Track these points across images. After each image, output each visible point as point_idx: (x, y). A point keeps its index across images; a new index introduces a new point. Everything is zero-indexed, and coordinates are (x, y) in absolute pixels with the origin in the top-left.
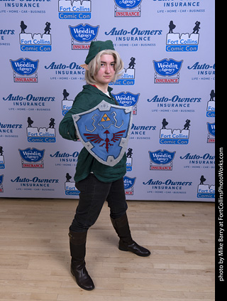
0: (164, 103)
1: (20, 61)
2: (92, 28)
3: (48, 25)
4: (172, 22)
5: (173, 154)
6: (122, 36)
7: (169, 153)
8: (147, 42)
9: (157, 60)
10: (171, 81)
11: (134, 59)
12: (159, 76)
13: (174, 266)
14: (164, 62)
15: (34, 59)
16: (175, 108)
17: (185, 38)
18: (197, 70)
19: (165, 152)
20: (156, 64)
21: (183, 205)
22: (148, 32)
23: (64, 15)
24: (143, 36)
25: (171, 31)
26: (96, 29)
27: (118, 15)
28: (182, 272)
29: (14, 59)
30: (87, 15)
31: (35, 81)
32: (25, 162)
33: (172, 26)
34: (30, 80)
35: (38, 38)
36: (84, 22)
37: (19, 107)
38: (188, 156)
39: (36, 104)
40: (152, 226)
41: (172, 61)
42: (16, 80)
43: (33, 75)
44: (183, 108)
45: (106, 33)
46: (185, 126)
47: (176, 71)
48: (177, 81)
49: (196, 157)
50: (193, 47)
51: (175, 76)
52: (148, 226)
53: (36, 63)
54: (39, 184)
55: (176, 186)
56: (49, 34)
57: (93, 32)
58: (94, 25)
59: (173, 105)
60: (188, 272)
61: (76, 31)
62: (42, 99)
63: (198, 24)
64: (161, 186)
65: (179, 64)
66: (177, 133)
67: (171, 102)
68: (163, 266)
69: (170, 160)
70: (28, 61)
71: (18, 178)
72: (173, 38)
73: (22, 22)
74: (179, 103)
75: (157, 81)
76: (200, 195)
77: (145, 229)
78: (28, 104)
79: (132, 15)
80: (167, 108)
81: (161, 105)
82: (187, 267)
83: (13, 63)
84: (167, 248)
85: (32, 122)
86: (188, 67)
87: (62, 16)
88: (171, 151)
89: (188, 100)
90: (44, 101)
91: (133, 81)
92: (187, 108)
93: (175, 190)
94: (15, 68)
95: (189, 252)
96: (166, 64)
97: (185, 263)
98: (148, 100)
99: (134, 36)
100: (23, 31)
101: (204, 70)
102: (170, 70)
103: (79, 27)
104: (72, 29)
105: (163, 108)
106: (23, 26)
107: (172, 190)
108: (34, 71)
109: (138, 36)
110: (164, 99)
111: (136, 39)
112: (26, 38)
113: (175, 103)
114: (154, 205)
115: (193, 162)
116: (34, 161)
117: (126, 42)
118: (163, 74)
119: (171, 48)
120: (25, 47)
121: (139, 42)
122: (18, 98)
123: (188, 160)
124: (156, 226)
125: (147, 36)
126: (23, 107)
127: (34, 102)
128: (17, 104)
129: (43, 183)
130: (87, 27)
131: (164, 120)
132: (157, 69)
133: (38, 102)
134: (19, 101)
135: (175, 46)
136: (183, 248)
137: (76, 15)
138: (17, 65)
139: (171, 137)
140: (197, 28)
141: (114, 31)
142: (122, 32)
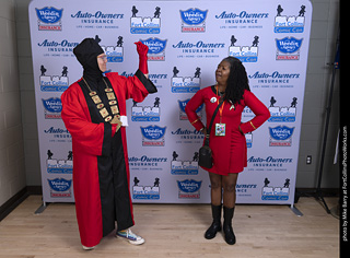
2: (161, 42)
3: (121, 38)
6: (188, 48)
11: (200, 69)
17: (246, 50)
18: (257, 79)
21: (248, 207)
22: (212, 45)
23: (135, 30)
24: (207, 48)
25: (233, 45)
26: (164, 43)
27: (184, 30)
30: (157, 30)
33: (233, 40)
35: (111, 50)
36: (153, 36)
38: (252, 159)
45: (173, 46)
49: (259, 160)
50: (253, 59)
55: (241, 188)
56: (121, 46)
57: (161, 44)
58: (163, 39)
63: (257, 38)
72: (235, 50)
73: (97, 36)
76: (265, 198)
79: (197, 30)
86: (250, 76)
92: (249, 114)
93: (240, 193)
99: (200, 49)
101: (264, 79)
103: (149, 40)
107: (238, 193)
109: (203, 49)
111: (201, 51)
115: (257, 165)
117: (192, 54)
121: (204, 54)
123: (253, 163)
125: (211, 48)
130: (157, 40)
136: (251, 244)
137: (147, 30)
140: (256, 42)
141: (180, 45)
142: (189, 45)
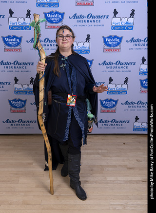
0: (110, 66)
1: (9, 37)
2: (60, 14)
3: (29, 11)
4: (115, 10)
5: (116, 102)
6: (81, 19)
7: (114, 101)
8: (98, 24)
9: (105, 36)
10: (115, 51)
11: (89, 35)
12: (107, 47)
13: (121, 178)
14: (110, 37)
15: (19, 36)
16: (118, 69)
17: (124, 20)
18: (133, 43)
19: (111, 100)
20: (104, 39)
22: (99, 17)
24: (96, 19)
25: (115, 16)
26: (62, 15)
27: (78, 4)
28: (126, 182)
29: (4, 36)
30: (56, 4)
31: (20, 51)
32: (13, 109)
34: (16, 51)
35: (21, 21)
36: (54, 9)
37: (8, 69)
38: (127, 103)
39: (20, 68)
40: (103, 151)
41: (115, 37)
42: (6, 50)
43: (18, 47)
44: (123, 69)
45: (70, 17)
46: (125, 82)
47: (119, 44)
48: (119, 51)
49: (132, 103)
50: (130, 27)
51: (118, 47)
52: (100, 151)
53: (20, 39)
54: (23, 124)
55: (118, 123)
56: (29, 18)
57: (60, 16)
58: (61, 12)
59: (116, 67)
60: (131, 182)
61: (49, 16)
62: (24, 64)
63: (133, 11)
64: (108, 123)
65: (121, 39)
66: (119, 87)
67: (115, 65)
68: (113, 178)
69: (114, 106)
70: (14, 37)
71: (8, 120)
72: (116, 21)
73: (10, 10)
74: (120, 66)
75: (105, 51)
76: (135, 129)
77: (98, 154)
78: (15, 67)
79: (88, 5)
80: (112, 69)
81: (108, 68)
82: (129, 178)
83: (4, 38)
84: (115, 166)
85: (18, 80)
86: (127, 41)
87: (39, 5)
88: (115, 99)
89: (126, 63)
90: (26, 66)
91: (89, 51)
92: (126, 70)
93: (118, 126)
94: (5, 42)
95: (130, 168)
96: (111, 39)
97: (128, 176)
98: (99, 64)
99: (90, 20)
100: (11, 16)
101: (138, 43)
102: (114, 43)
103: (51, 13)
104: (45, 14)
105: (110, 69)
106: (11, 13)
107: (116, 127)
108: (19, 44)
109: (92, 20)
110: (110, 63)
111: (91, 21)
112: (13, 20)
113: (118, 66)
114: (104, 137)
115: (130, 107)
116: (19, 108)
117: (84, 24)
118: (110, 45)
119: (115, 27)
120: (12, 27)
121: (93, 24)
122: (8, 63)
123: (127, 105)
124: (106, 151)
125: (98, 19)
126: (11, 69)
127: (19, 66)
128: (7, 67)
129: (26, 123)
130: (57, 13)
131: (110, 78)
132: (105, 42)
133: (22, 66)
134: (8, 66)
135: (117, 27)
137: (49, 5)
138: (7, 40)
139: (115, 90)
140: (132, 14)
141: (75, 16)
142: (81, 17)
